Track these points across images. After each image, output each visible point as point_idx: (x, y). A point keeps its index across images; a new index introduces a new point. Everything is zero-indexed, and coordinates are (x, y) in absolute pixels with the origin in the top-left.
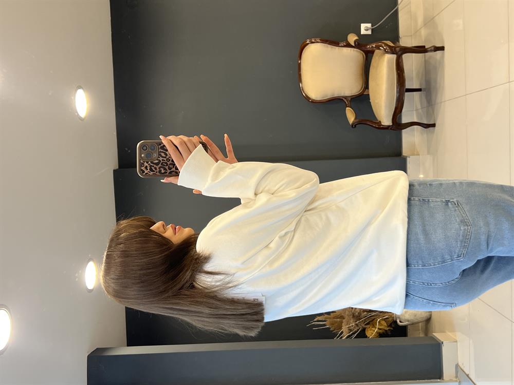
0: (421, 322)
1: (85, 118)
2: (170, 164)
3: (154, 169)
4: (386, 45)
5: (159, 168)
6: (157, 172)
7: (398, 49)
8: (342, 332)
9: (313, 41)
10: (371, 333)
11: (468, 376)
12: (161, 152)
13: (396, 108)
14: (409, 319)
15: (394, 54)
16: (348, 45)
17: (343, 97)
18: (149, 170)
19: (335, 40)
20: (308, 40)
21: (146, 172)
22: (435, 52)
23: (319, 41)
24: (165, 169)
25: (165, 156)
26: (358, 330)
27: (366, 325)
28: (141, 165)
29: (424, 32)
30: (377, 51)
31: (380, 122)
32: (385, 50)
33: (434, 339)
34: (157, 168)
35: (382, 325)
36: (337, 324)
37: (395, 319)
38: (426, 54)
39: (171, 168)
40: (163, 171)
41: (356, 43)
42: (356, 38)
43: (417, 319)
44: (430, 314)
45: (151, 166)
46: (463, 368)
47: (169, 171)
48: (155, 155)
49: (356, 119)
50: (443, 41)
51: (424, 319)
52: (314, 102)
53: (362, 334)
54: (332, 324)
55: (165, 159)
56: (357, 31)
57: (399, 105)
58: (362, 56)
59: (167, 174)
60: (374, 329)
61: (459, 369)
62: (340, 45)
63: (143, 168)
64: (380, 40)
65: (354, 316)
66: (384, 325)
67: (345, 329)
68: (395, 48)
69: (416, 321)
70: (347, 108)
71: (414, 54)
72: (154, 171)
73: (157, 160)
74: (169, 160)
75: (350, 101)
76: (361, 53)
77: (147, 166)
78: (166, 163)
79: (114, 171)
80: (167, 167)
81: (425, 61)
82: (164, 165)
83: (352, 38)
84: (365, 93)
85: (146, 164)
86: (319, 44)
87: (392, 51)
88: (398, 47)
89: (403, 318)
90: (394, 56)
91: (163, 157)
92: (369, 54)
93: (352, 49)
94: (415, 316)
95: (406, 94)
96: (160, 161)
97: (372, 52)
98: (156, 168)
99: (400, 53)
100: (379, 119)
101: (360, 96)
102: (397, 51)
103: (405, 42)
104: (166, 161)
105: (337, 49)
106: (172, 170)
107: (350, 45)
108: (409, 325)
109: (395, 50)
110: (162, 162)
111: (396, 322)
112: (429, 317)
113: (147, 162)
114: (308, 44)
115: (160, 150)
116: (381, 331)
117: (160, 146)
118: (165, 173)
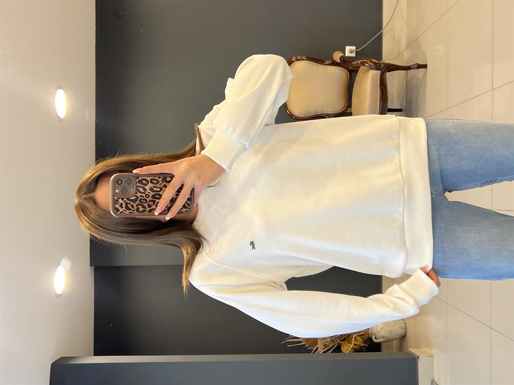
0: (396, 339)
2: (150, 201)
3: (130, 207)
4: (372, 62)
5: (137, 205)
6: (134, 210)
7: (382, 65)
8: (317, 349)
9: (299, 58)
10: (347, 348)
12: (139, 186)
14: (385, 335)
15: (378, 69)
16: (334, 63)
17: (326, 114)
18: (124, 209)
19: (319, 58)
20: (295, 57)
21: (121, 210)
22: (418, 70)
23: (306, 59)
24: (144, 207)
25: (143, 191)
26: (334, 346)
27: (342, 341)
28: (115, 202)
30: (362, 68)
32: (370, 66)
33: (410, 354)
34: (135, 206)
35: (357, 341)
36: (311, 341)
37: (370, 336)
38: (408, 71)
39: (151, 206)
40: (141, 209)
41: (342, 59)
42: (342, 54)
43: (392, 336)
44: (405, 331)
45: (126, 204)
46: (438, 383)
47: (148, 209)
48: (133, 191)
50: (426, 59)
51: (399, 336)
52: (297, 118)
53: (338, 350)
54: (307, 341)
55: (144, 195)
59: (146, 212)
60: (349, 344)
61: (435, 384)
62: (325, 63)
63: (117, 206)
64: (365, 57)
66: (360, 343)
67: (320, 345)
68: (380, 64)
69: (391, 338)
71: (395, 72)
72: (131, 210)
73: (135, 196)
74: (149, 196)
77: (122, 204)
78: (145, 200)
80: (146, 205)
81: (407, 81)
82: (143, 202)
83: (337, 56)
84: (347, 112)
85: (121, 201)
86: (304, 61)
87: (377, 67)
88: (383, 63)
89: (378, 334)
90: (379, 72)
91: (141, 192)
92: (353, 73)
93: (337, 67)
94: (391, 332)
96: (138, 197)
97: (357, 69)
99: (384, 69)
102: (382, 67)
104: (145, 198)
105: (322, 67)
106: (152, 208)
107: (336, 63)
108: (384, 342)
109: (380, 66)
110: (140, 198)
111: (372, 338)
112: (404, 334)
113: (123, 199)
114: (294, 61)
115: (138, 184)
116: (356, 347)
117: (137, 180)
118: (144, 211)
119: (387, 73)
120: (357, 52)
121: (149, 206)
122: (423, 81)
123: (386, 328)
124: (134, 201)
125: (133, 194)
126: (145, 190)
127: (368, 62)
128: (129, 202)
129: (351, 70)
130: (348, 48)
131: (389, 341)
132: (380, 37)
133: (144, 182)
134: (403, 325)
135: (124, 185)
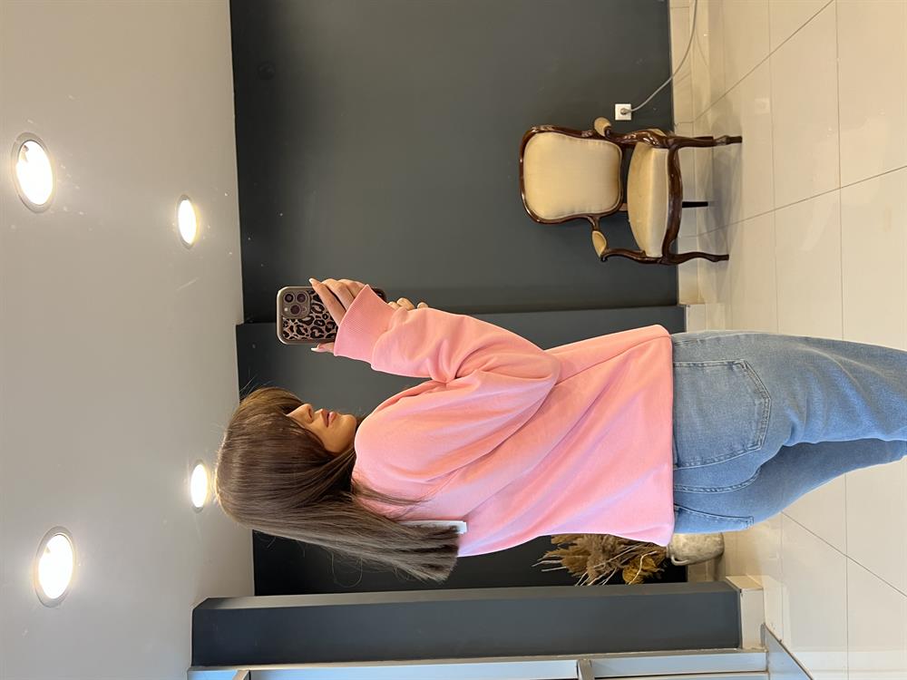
0: (708, 560)
1: (193, 244)
2: (328, 323)
3: (303, 331)
4: (653, 134)
5: (312, 329)
6: (307, 335)
7: (671, 141)
8: (587, 576)
9: (543, 129)
10: (632, 576)
11: (780, 642)
12: (314, 304)
13: (668, 232)
14: (690, 555)
15: (664, 147)
16: (596, 136)
17: (588, 215)
18: (295, 333)
19: (574, 128)
20: (535, 128)
21: (291, 335)
22: (728, 146)
23: (552, 129)
24: (320, 331)
25: (320, 310)
26: (611, 572)
27: (623, 564)
28: (284, 324)
29: (711, 117)
30: (639, 144)
31: (644, 252)
32: (651, 142)
33: (728, 585)
34: (309, 329)
35: (647, 564)
36: (577, 564)
37: (667, 556)
39: (330, 330)
40: (317, 334)
41: (608, 132)
42: (608, 124)
43: (702, 555)
44: (721, 547)
45: (298, 326)
46: (772, 630)
47: (326, 334)
48: (307, 309)
49: (607, 248)
50: (740, 129)
51: (712, 556)
52: (543, 222)
53: (617, 579)
54: (572, 563)
55: (321, 315)
56: (610, 115)
57: (674, 226)
58: (616, 153)
59: (324, 338)
60: (635, 570)
61: (767, 631)
62: (583, 136)
63: (286, 329)
64: (645, 128)
65: (604, 551)
66: (652, 566)
67: (590, 570)
68: (667, 139)
69: (700, 558)
70: (595, 232)
71: (695, 148)
72: (303, 334)
73: (309, 316)
75: (599, 222)
76: (615, 147)
77: (292, 327)
78: (322, 321)
79: (237, 326)
80: (323, 328)
81: (713, 159)
82: (320, 325)
83: (601, 125)
84: (621, 210)
85: (291, 323)
86: (550, 134)
87: (663, 143)
88: (671, 137)
89: (680, 554)
90: (666, 151)
91: (317, 312)
92: (627, 150)
93: (602, 141)
94: (699, 550)
95: (684, 210)
96: (312, 318)
97: (632, 146)
98: (306, 330)
99: (674, 146)
100: (642, 248)
101: (614, 213)
102: (670, 144)
103: (681, 130)
104: (322, 319)
105: (578, 141)
106: (331, 332)
107: (599, 136)
108: (690, 564)
109: (667, 143)
110: (315, 319)
111: (670, 559)
112: (720, 552)
113: (293, 321)
114: (534, 133)
115: (313, 301)
116: (646, 574)
117: (312, 296)
118: (321, 336)
119: (681, 150)
120: (633, 114)
121: (328, 330)
122: (738, 160)
123: (693, 544)
124: (308, 323)
125: (307, 314)
127: (649, 135)
128: (301, 324)
129: (624, 147)
130: (619, 108)
131: (697, 562)
132: (669, 88)
134: (718, 539)
135: (295, 301)
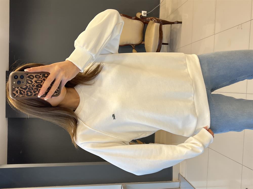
2: (35, 89)
5: (27, 92)
7: (161, 21)
12: (28, 80)
15: (158, 23)
17: (131, 44)
18: (19, 94)
19: (129, 15)
21: (17, 95)
22: (178, 24)
23: (122, 15)
24: (31, 92)
25: (31, 83)
30: (151, 21)
32: (155, 21)
34: (25, 92)
38: (172, 24)
40: (29, 94)
41: (141, 17)
45: (20, 91)
47: (34, 94)
48: (25, 83)
55: (31, 85)
59: (33, 96)
62: (132, 18)
63: (14, 92)
64: (152, 16)
68: (160, 20)
72: (23, 94)
73: (25, 86)
74: (34, 86)
76: (142, 23)
77: (17, 91)
80: (32, 91)
82: (31, 90)
83: (139, 14)
84: (143, 43)
85: (17, 89)
87: (158, 21)
92: (146, 24)
96: (27, 87)
99: (162, 23)
101: (140, 44)
102: (161, 22)
104: (32, 87)
105: (130, 20)
106: (36, 93)
107: (137, 19)
109: (159, 21)
110: (29, 87)
113: (18, 88)
115: (28, 79)
117: (27, 76)
118: (31, 95)
119: (163, 25)
120: (147, 14)
121: (35, 92)
122: (180, 30)
125: (25, 85)
126: (32, 82)
127: (154, 19)
129: (144, 22)
130: (143, 12)
132: (159, 7)
133: (31, 77)
135: (19, 79)
